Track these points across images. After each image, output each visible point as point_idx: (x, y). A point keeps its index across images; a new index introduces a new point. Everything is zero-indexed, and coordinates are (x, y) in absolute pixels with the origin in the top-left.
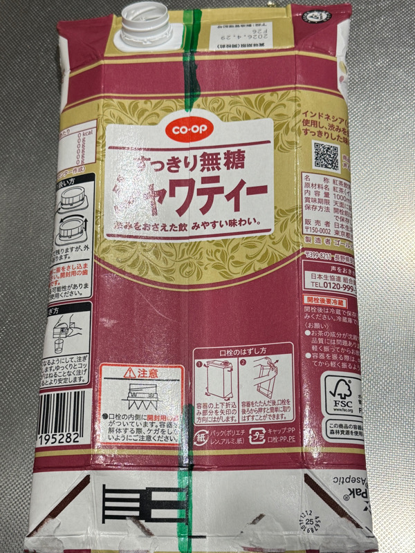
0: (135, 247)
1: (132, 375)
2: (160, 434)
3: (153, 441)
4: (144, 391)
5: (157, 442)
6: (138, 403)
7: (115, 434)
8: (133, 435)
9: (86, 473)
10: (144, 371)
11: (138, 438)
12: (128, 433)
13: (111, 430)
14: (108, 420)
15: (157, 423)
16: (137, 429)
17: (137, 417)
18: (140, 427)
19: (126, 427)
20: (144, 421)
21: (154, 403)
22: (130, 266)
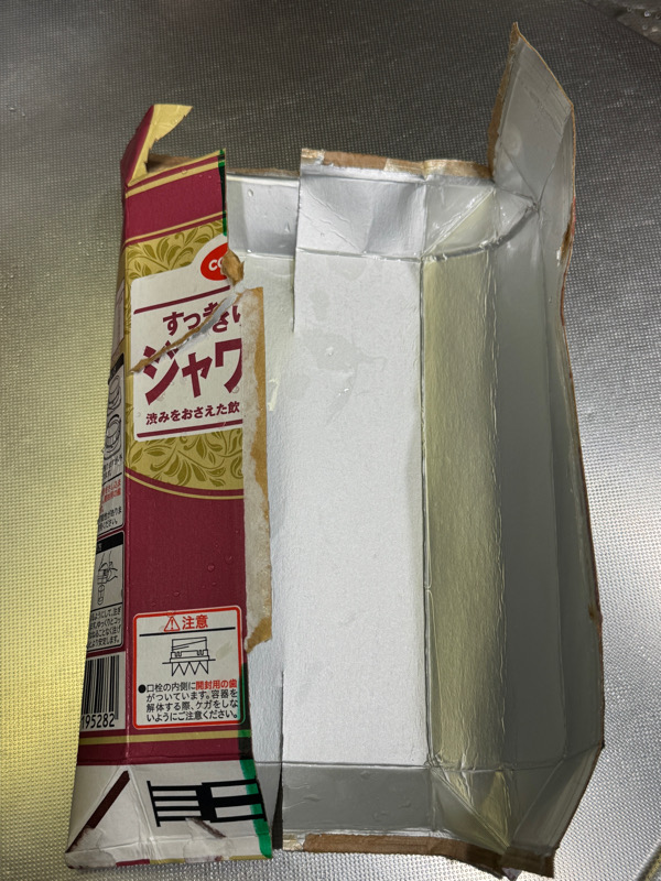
0: (173, 446)
1: (175, 628)
2: (213, 708)
3: (204, 720)
4: (191, 647)
5: (209, 720)
6: (184, 666)
7: (155, 713)
8: (178, 712)
9: (123, 768)
10: (190, 619)
11: (184, 716)
12: (172, 710)
13: (150, 708)
14: (146, 694)
15: (208, 692)
16: (184, 703)
17: (184, 686)
18: (187, 700)
19: (170, 701)
20: (192, 691)
21: (204, 664)
22: (166, 473)
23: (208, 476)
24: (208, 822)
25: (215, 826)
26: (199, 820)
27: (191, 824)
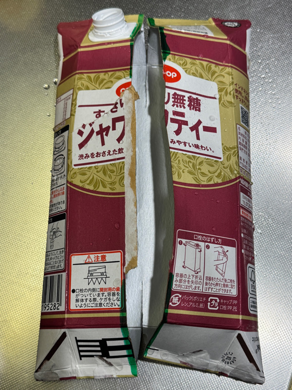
0: (91, 171)
1: (90, 261)
2: (108, 301)
3: (103, 307)
4: (98, 271)
5: (106, 307)
6: (94, 280)
7: (80, 303)
8: (91, 303)
9: (63, 330)
10: (98, 257)
11: (94, 305)
12: (88, 302)
13: (77, 301)
14: (75, 294)
15: (106, 293)
16: (94, 299)
17: (94, 290)
18: (95, 297)
19: (87, 297)
20: (98, 293)
21: (104, 279)
22: (88, 184)
23: (108, 186)
24: (105, 358)
25: (109, 360)
26: (101, 357)
27: (97, 359)
